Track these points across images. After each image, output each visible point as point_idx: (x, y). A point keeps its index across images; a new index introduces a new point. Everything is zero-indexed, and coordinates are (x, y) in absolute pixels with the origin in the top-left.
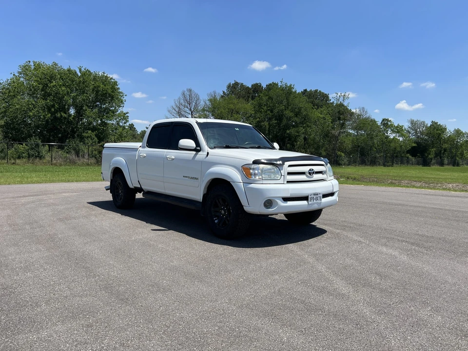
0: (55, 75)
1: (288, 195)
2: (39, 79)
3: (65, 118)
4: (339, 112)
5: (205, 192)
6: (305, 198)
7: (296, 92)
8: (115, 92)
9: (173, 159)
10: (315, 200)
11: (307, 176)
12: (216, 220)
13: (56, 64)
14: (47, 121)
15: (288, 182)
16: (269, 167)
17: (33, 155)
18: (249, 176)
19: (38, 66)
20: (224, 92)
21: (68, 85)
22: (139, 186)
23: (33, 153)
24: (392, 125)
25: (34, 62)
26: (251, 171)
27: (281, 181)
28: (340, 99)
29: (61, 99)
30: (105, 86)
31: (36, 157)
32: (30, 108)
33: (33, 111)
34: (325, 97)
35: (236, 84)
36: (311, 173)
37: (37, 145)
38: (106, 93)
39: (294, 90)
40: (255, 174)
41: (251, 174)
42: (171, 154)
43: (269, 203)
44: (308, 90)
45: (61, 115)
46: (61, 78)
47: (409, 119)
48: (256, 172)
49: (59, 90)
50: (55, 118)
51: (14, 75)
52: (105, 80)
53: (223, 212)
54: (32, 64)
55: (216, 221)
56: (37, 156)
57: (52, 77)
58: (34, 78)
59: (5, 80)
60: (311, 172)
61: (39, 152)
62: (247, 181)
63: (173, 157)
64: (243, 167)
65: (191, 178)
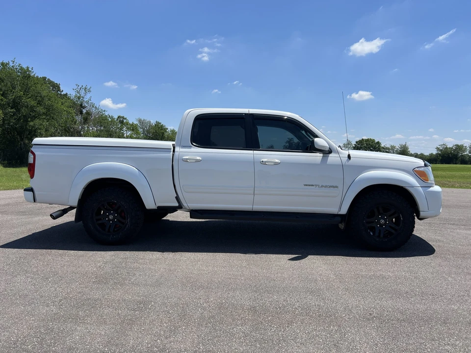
7: (34, 76)
9: (278, 164)
18: (427, 179)
24: (127, 123)
28: (81, 92)
34: (56, 86)
39: (32, 74)
62: (424, 184)
63: (277, 161)
64: (415, 171)
65: (322, 186)
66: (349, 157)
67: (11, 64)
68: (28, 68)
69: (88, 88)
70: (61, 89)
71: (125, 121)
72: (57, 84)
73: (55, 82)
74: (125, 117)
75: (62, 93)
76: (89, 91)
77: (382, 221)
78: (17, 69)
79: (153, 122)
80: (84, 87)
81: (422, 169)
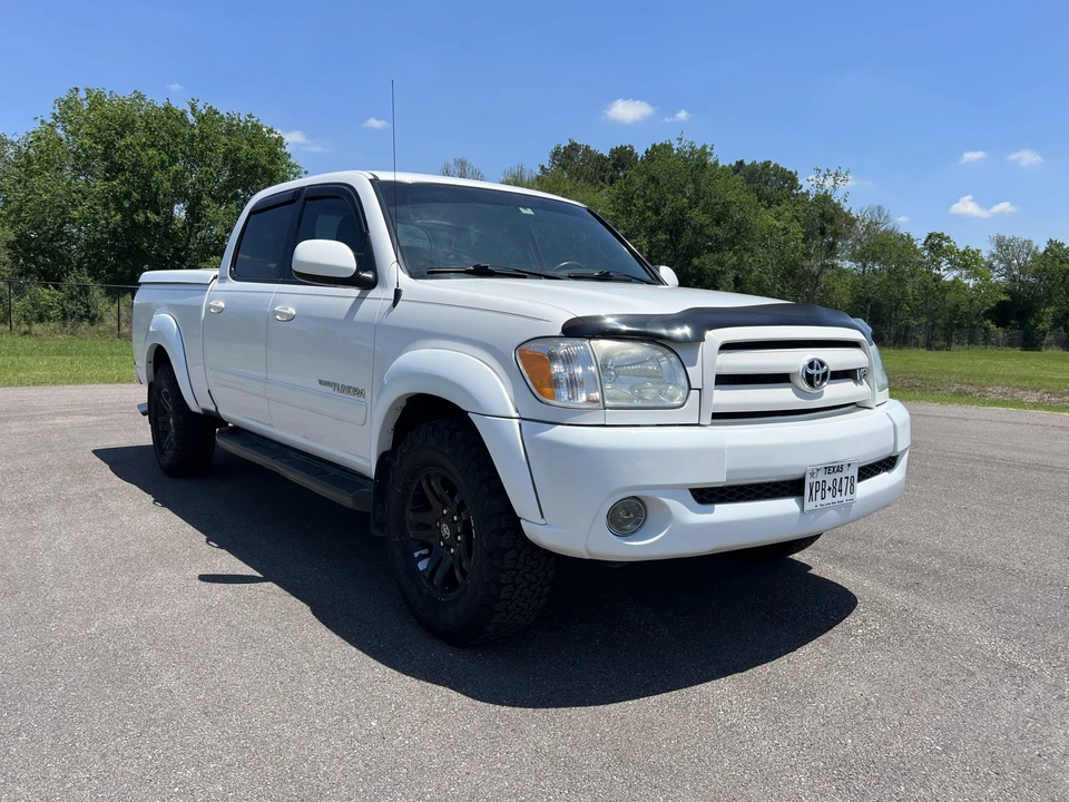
0: (133, 121)
1: (716, 477)
2: (95, 131)
3: (157, 225)
4: (822, 216)
5: (388, 446)
6: (792, 487)
7: (716, 164)
8: (276, 164)
9: (291, 318)
10: (829, 494)
11: (799, 392)
12: (422, 557)
13: (140, 97)
14: (114, 233)
15: (716, 416)
16: (634, 349)
17: (74, 313)
18: (547, 390)
19: (97, 101)
20: (542, 167)
21: (163, 146)
22: (213, 408)
23: (74, 308)
24: (951, 250)
25: (88, 91)
26: (557, 368)
27: (689, 413)
28: (826, 182)
29: (147, 178)
30: (253, 147)
31: (82, 318)
32: (74, 200)
33: (80, 208)
34: (790, 179)
35: (574, 147)
36: (816, 376)
37: (85, 290)
38: (255, 166)
39: (711, 160)
40: (573, 383)
41: (555, 383)
42: (287, 298)
43: (630, 514)
44: (747, 163)
45: (147, 217)
46: (147, 127)
47: (994, 234)
48: (579, 370)
49: (139, 155)
50: (135, 224)
51: (42, 122)
52: (254, 134)
53: (446, 531)
54: (82, 95)
55: (422, 565)
56: (85, 316)
57: (126, 126)
58: (86, 128)
59: (22, 134)
60: (814, 372)
61: (88, 307)
62: (536, 411)
63: (290, 311)
65: (342, 389)
67: (676, 145)
70: (800, 183)
71: (945, 244)
72: (790, 173)
74: (946, 235)
78: (685, 153)
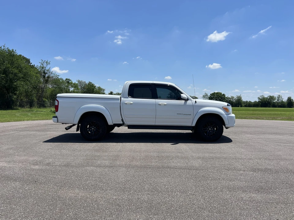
7: (16, 55)
18: (228, 111)
24: (72, 83)
28: (44, 64)
62: (227, 113)
63: (165, 104)
64: (224, 108)
65: (184, 114)
66: (196, 102)
67: (3, 48)
68: (13, 50)
69: (49, 62)
70: (31, 62)
71: (70, 82)
72: (28, 59)
73: (27, 58)
74: (70, 79)
75: (31, 65)
76: (49, 64)
77: (210, 129)
78: (6, 50)
79: (87, 82)
80: (46, 61)
81: (226, 107)
